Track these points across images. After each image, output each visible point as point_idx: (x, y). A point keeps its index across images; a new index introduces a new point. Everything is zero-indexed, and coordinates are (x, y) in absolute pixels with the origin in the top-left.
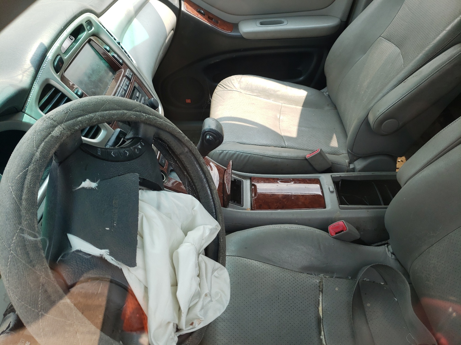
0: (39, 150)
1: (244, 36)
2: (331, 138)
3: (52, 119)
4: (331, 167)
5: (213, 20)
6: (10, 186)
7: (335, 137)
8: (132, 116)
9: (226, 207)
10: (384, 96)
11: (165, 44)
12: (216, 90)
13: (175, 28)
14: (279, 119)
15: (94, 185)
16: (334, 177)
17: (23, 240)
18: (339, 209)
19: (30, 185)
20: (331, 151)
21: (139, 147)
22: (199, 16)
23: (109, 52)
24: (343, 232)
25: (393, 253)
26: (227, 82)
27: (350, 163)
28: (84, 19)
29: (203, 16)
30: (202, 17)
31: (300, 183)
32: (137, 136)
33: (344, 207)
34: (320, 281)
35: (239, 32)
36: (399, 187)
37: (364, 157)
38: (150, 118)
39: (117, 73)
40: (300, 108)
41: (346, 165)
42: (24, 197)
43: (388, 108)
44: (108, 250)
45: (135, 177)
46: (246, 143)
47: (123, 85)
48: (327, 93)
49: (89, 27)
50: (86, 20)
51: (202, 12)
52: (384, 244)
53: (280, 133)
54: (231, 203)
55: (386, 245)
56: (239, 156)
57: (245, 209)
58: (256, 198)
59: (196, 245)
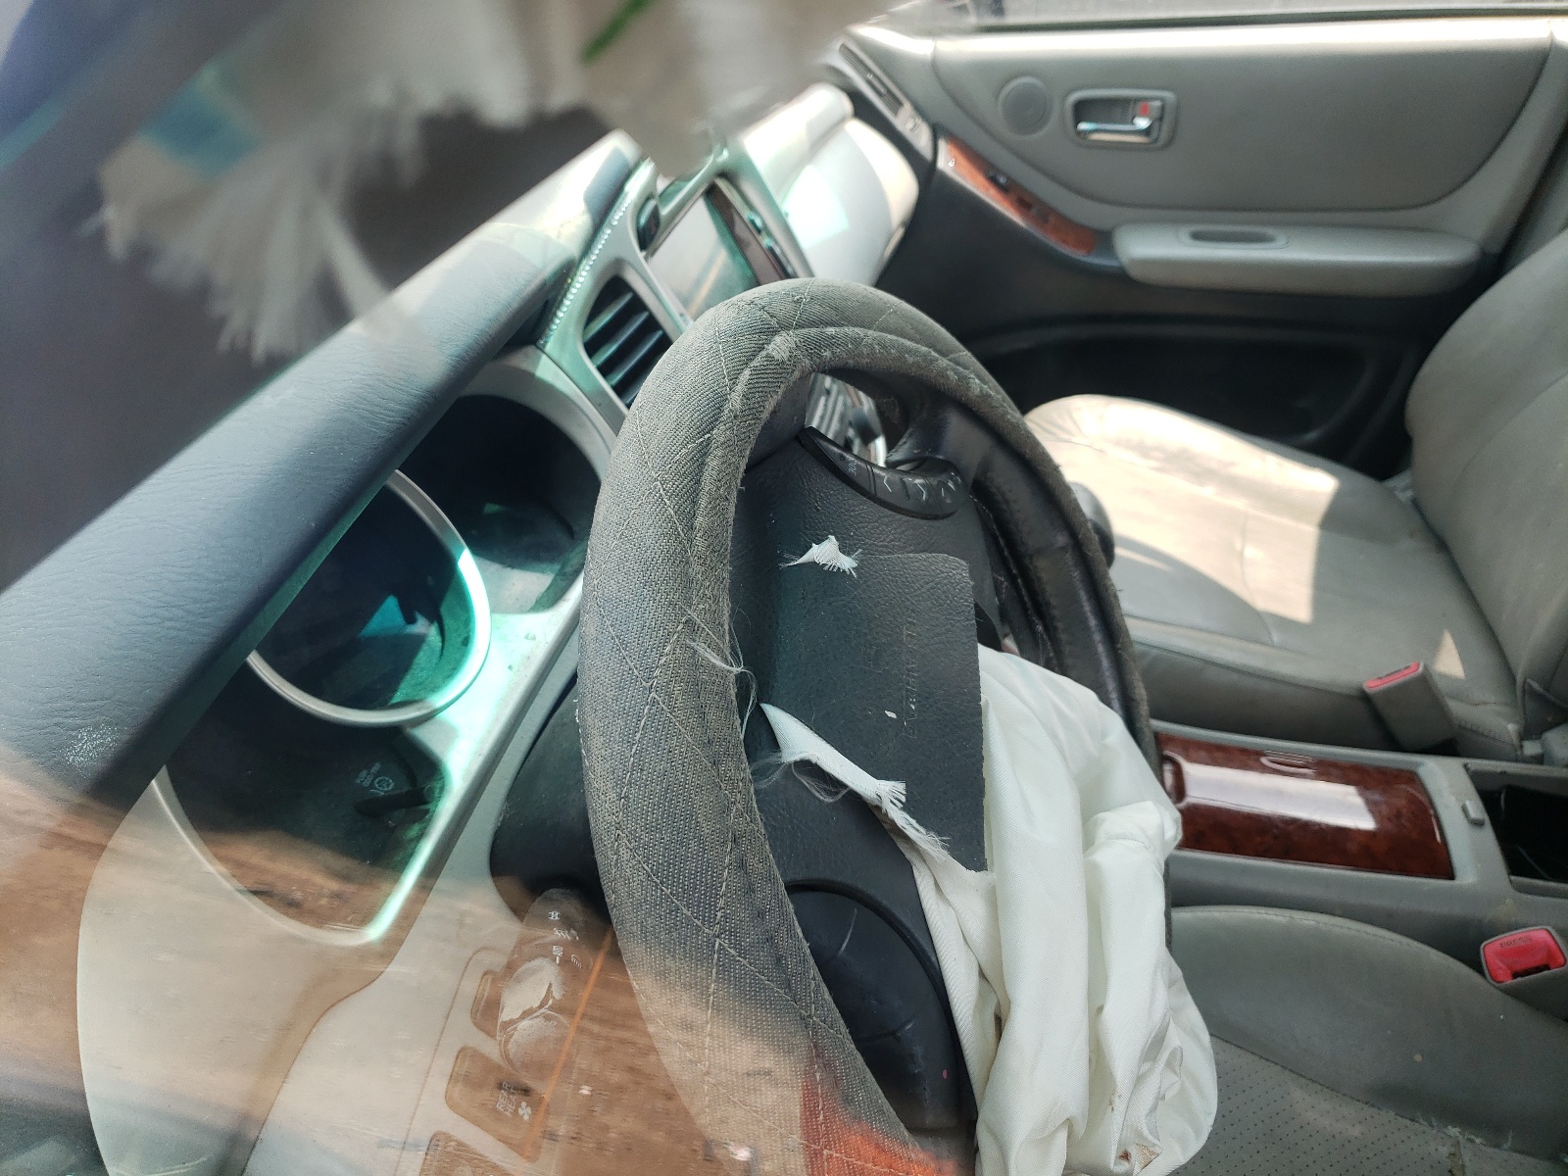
0: (740, 388)
1: (1132, 273)
3: (763, 307)
4: (1454, 739)
5: (1034, 208)
6: (656, 480)
8: (950, 373)
13: (909, 221)
14: (1242, 554)
15: (847, 563)
16: (1477, 773)
17: (695, 663)
18: (1512, 891)
19: (718, 488)
21: (949, 485)
23: (759, 232)
24: (1546, 972)
26: (1054, 415)
27: (1523, 737)
32: (933, 454)
33: (1529, 885)
34: (1453, 1150)
35: (1115, 257)
41: (1507, 741)
42: (700, 521)
44: (900, 787)
45: (957, 569)
48: (1409, 494)
51: (1002, 180)
53: (1249, 600)
59: (1157, 854)
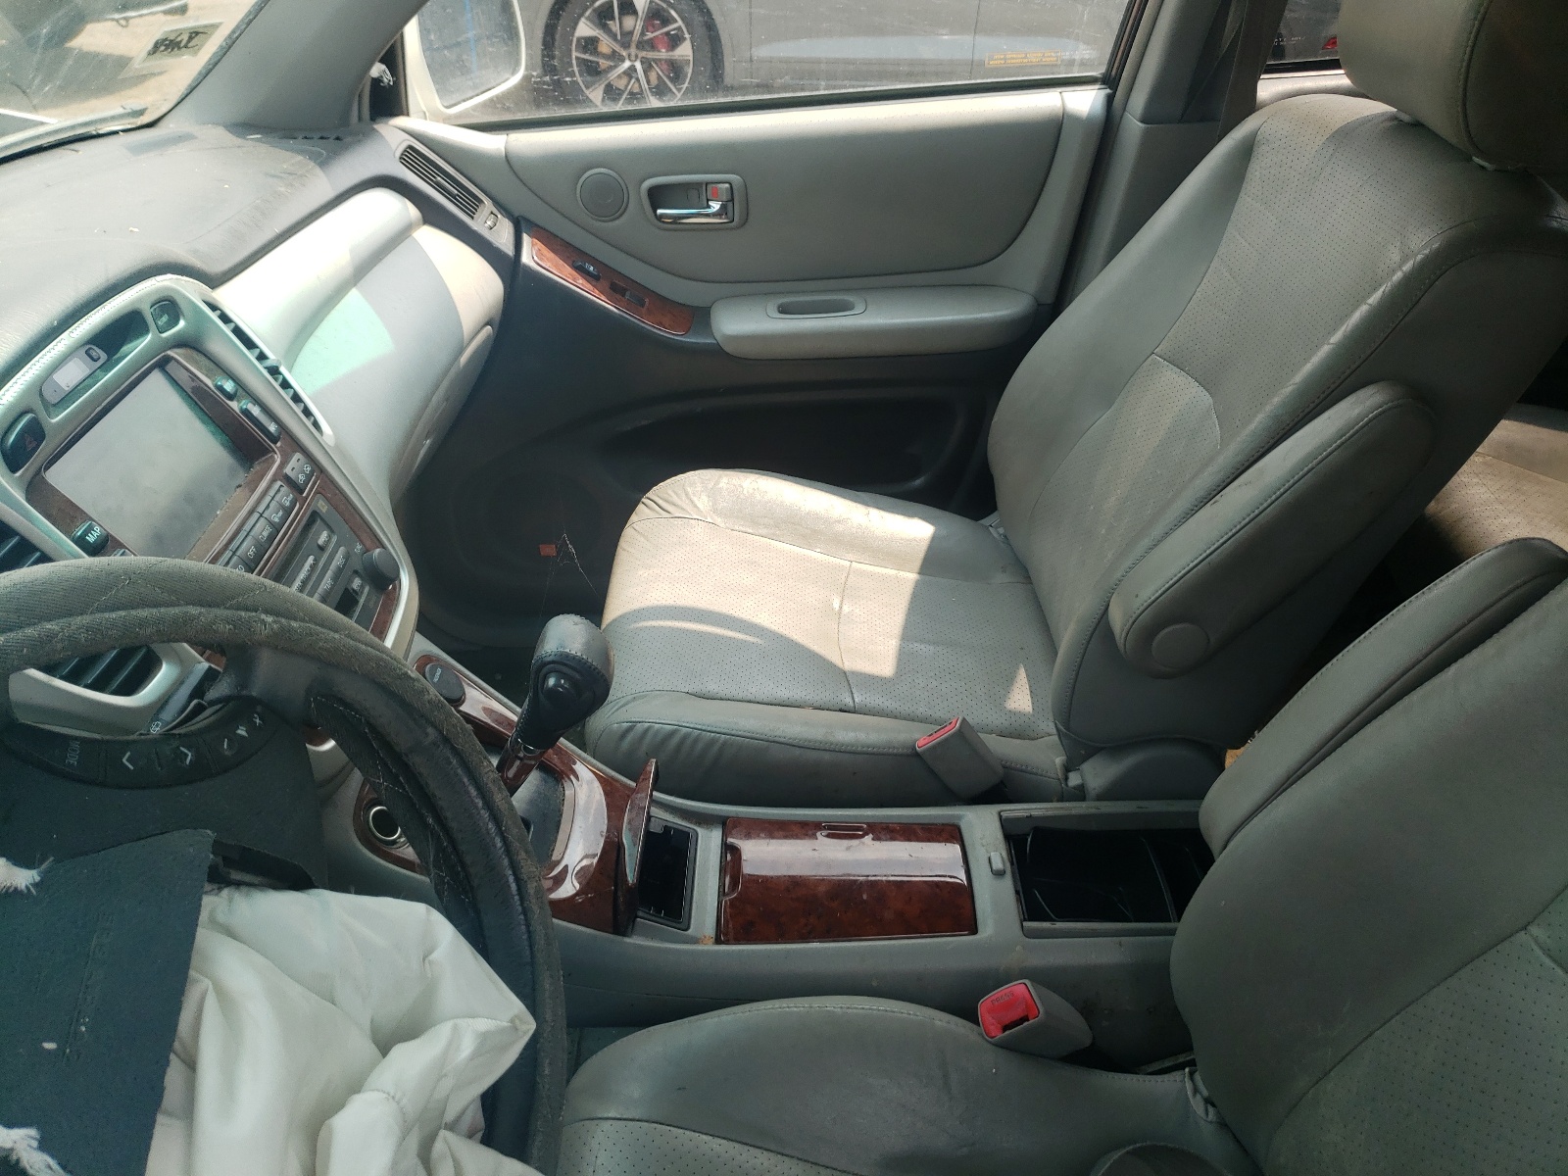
1: (728, 348)
2: (1010, 680)
4: (1002, 782)
5: (628, 293)
7: (1022, 676)
9: (624, 934)
10: (1155, 545)
11: (453, 371)
12: (634, 518)
13: (497, 319)
14: (840, 614)
15: (25, 879)
16: (1008, 820)
18: (1021, 938)
20: (1006, 724)
21: (239, 732)
22: (581, 281)
23: (231, 397)
24: (1026, 1024)
25: (1208, 1101)
26: (670, 492)
27: (1068, 769)
28: (149, 295)
29: (594, 283)
30: (588, 287)
31: (893, 839)
32: (244, 692)
33: (1037, 930)
35: (712, 335)
36: (1206, 859)
37: (1114, 748)
38: (290, 630)
39: (257, 467)
40: (911, 577)
41: (1053, 775)
43: (1167, 586)
44: (33, 1132)
45: (197, 845)
46: (719, 696)
47: (268, 506)
48: (1001, 530)
49: (165, 318)
50: (154, 298)
51: (592, 268)
52: (1180, 1067)
53: (838, 663)
54: (646, 916)
55: (1187, 1070)
56: (689, 742)
57: (695, 941)
58: (735, 898)
59: (405, 1101)
